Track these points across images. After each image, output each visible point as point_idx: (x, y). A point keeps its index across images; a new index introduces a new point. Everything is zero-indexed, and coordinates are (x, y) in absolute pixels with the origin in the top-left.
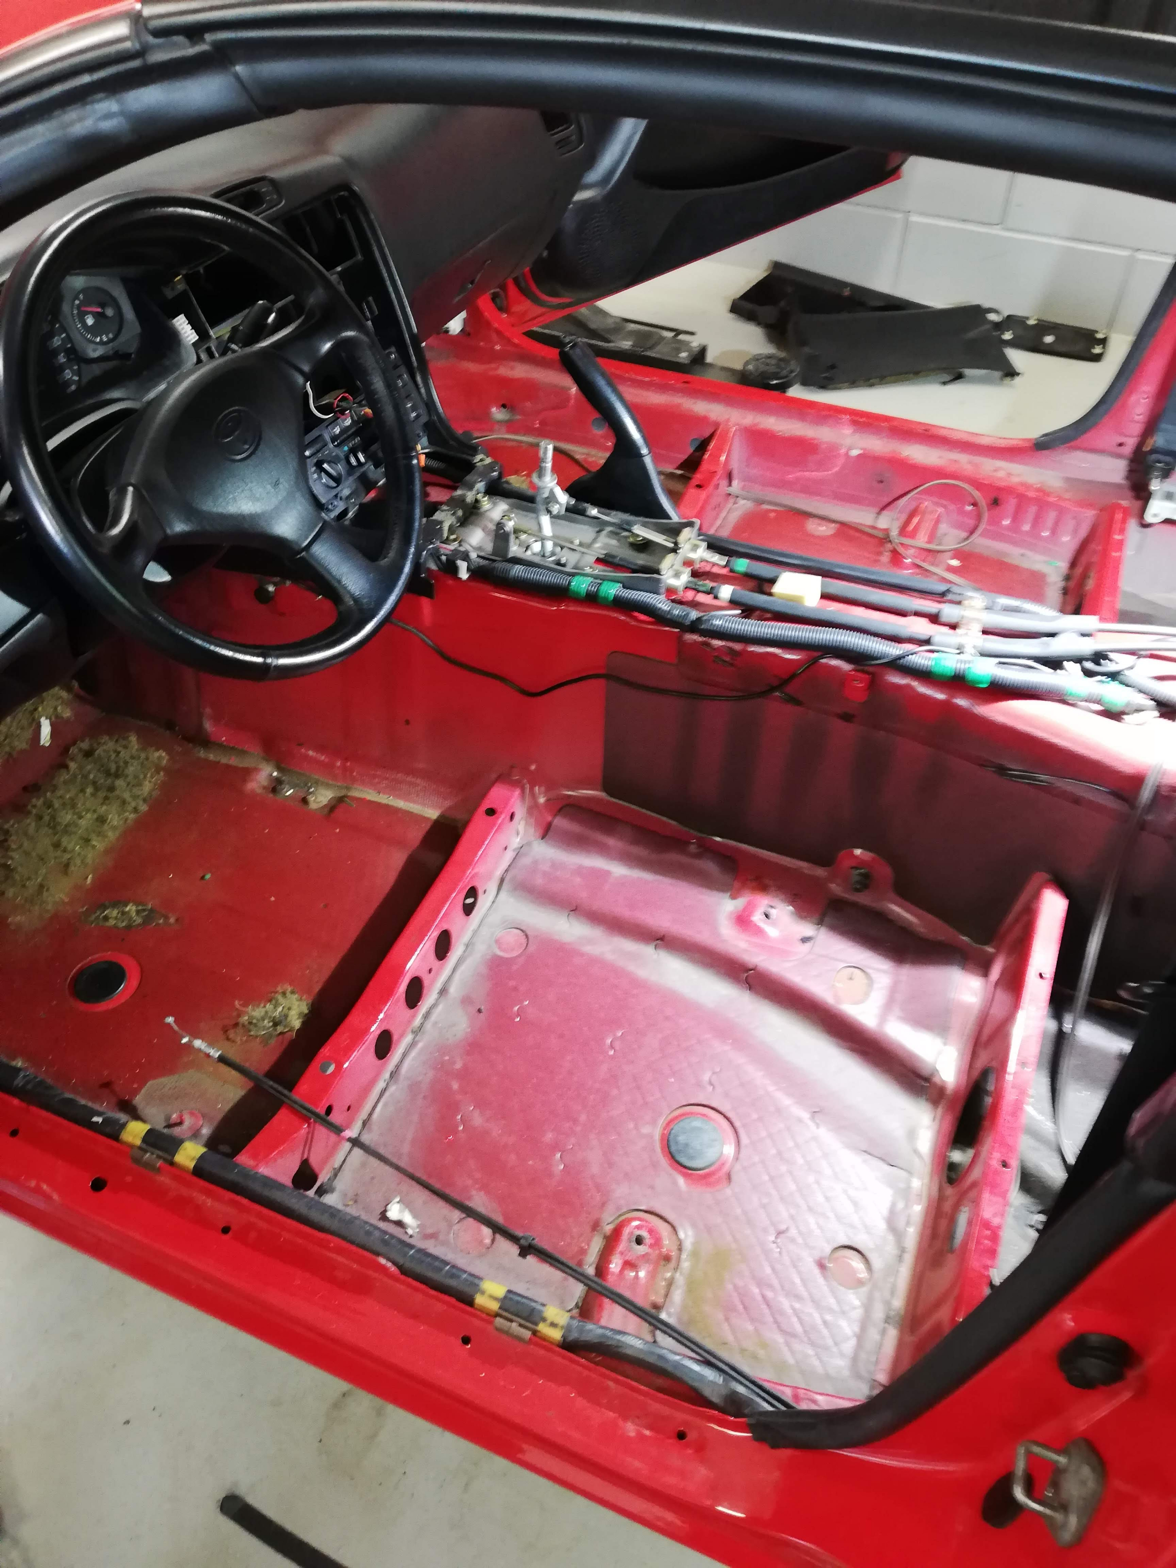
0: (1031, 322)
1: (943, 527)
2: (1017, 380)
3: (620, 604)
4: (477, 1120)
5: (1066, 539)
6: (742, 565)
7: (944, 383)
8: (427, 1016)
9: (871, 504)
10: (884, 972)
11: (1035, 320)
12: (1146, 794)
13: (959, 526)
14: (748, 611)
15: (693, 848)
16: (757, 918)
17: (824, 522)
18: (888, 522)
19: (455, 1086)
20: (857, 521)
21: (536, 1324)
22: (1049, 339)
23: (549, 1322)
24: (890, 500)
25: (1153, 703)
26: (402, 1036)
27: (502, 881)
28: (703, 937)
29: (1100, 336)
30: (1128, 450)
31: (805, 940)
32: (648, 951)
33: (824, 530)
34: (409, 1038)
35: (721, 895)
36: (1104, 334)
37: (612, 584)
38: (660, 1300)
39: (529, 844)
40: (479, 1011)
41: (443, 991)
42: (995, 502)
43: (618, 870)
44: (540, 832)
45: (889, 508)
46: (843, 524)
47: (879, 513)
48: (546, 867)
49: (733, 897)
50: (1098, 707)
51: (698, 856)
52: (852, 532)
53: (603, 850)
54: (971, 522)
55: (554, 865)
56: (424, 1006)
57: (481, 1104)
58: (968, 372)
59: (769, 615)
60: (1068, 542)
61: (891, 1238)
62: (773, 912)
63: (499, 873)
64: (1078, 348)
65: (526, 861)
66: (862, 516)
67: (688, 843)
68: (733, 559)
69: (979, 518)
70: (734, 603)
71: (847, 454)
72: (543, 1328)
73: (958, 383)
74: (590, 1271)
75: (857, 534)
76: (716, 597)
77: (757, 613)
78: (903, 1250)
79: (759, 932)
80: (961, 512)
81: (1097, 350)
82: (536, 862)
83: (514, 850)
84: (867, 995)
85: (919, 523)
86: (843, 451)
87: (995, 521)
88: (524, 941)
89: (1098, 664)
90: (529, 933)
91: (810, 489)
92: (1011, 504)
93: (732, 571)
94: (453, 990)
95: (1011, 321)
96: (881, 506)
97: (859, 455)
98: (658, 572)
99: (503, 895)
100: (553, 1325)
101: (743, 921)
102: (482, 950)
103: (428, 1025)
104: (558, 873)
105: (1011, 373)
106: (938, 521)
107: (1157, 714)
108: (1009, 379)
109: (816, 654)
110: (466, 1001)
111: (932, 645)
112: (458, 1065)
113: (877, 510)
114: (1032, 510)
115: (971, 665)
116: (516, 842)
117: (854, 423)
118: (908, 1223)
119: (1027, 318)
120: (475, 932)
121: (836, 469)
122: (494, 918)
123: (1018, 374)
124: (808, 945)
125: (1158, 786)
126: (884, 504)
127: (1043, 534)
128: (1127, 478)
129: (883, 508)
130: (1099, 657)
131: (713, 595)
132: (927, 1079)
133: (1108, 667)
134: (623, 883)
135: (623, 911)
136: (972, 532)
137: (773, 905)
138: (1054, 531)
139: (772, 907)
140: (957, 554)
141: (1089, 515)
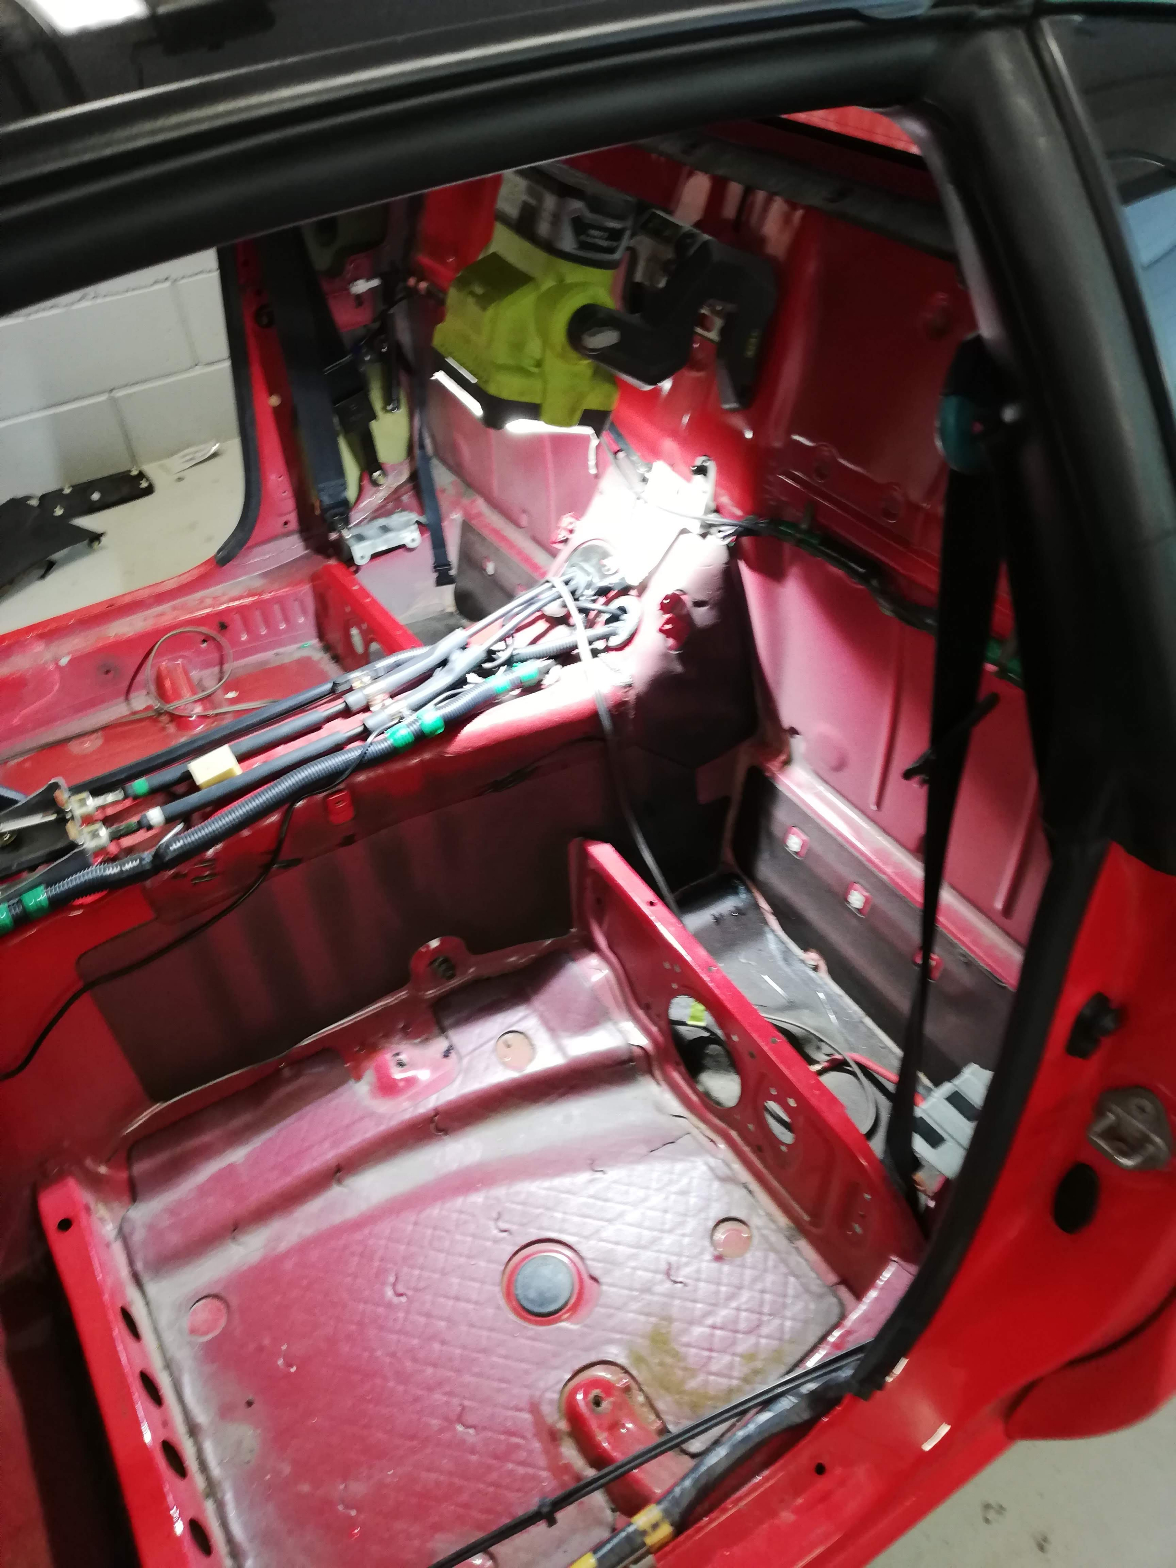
0: (67, 491)
1: (195, 674)
2: (104, 540)
3: (59, 904)
4: (358, 1488)
5: (301, 620)
6: (140, 785)
7: (43, 577)
8: (203, 1466)
9: (115, 696)
10: (524, 1018)
11: (69, 488)
12: (606, 722)
13: (207, 665)
14: (187, 818)
15: (287, 1073)
16: (398, 1075)
17: (86, 739)
18: (141, 701)
19: (305, 1488)
20: (113, 718)
21: (644, 1544)
22: (96, 496)
23: (649, 1530)
24: (127, 683)
25: (551, 661)
26: (201, 1510)
27: (137, 1279)
28: (370, 1131)
29: (134, 473)
30: (294, 524)
31: (447, 1054)
32: (335, 1192)
33: (89, 745)
34: (209, 1506)
35: (346, 1086)
36: (137, 470)
37: (35, 891)
38: (658, 1424)
39: (124, 1219)
40: (249, 1404)
41: (193, 1430)
42: (222, 627)
43: (237, 1155)
44: (126, 1198)
45: (133, 688)
46: (104, 728)
47: (127, 698)
48: (166, 1222)
49: (358, 1078)
50: (517, 692)
51: (296, 1076)
52: (119, 729)
53: (206, 1153)
54: (215, 656)
55: (172, 1211)
56: (191, 1463)
57: (346, 1473)
58: (56, 556)
59: (208, 809)
60: (305, 621)
61: (730, 1187)
62: (403, 1057)
63: (124, 1272)
64: (125, 490)
65: (138, 1236)
66: (116, 711)
67: (278, 1071)
68: (127, 785)
69: (219, 647)
70: (170, 821)
71: (58, 667)
72: (653, 1539)
73: (53, 571)
74: (590, 1473)
75: (126, 728)
76: (150, 828)
77: (196, 816)
78: (745, 1186)
79: (410, 1082)
80: (199, 652)
81: (144, 484)
82: (151, 1227)
83: (116, 1239)
84: (532, 1046)
85: (173, 684)
86: (51, 667)
87: (235, 642)
88: (216, 1303)
89: (493, 660)
90: (215, 1291)
91: (46, 720)
92: (237, 622)
93: (136, 798)
94: (202, 1417)
95: (48, 500)
96: (125, 691)
97: (70, 662)
98: (73, 845)
99: (152, 1288)
100: (655, 1526)
101: (388, 1088)
102: (184, 1356)
103: (216, 1471)
104: (184, 1215)
105: (94, 538)
106: (186, 673)
107: (559, 667)
108: (96, 544)
109: (286, 806)
110: (225, 1412)
111: (373, 731)
112: (287, 1469)
113: (122, 698)
114: (257, 615)
115: (420, 722)
116: (109, 1230)
117: (41, 637)
118: (728, 1165)
119: (62, 490)
120: (162, 1347)
121: (57, 687)
122: (165, 1317)
123: (101, 535)
124: (453, 1055)
125: (610, 711)
126: (126, 689)
127: (281, 628)
128: (307, 548)
129: (128, 692)
130: (490, 655)
131: (145, 829)
132: (631, 1059)
133: (503, 657)
134: (254, 1161)
135: (281, 1183)
136: (221, 663)
137: (397, 1052)
138: (287, 619)
139: (398, 1054)
140: (227, 688)
141: (306, 590)
